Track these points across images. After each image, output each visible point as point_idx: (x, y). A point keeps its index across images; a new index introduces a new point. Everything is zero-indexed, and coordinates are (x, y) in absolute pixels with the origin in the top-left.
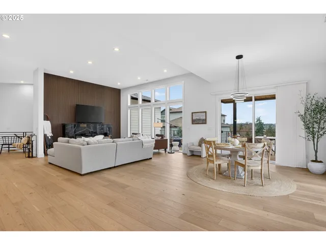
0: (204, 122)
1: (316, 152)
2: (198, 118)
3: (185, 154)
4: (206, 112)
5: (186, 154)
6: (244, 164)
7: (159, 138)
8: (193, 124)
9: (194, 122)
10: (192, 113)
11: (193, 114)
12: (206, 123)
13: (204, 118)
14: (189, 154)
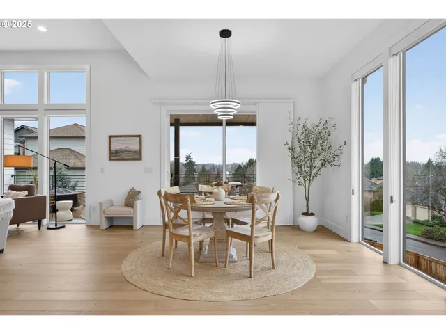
0: (137, 156)
1: (308, 200)
2: (123, 147)
3: (92, 227)
4: (140, 136)
5: (97, 227)
6: (249, 234)
7: (23, 194)
8: (111, 159)
9: (115, 156)
10: (110, 137)
11: (112, 139)
12: (140, 159)
13: (137, 148)
14: (104, 225)
